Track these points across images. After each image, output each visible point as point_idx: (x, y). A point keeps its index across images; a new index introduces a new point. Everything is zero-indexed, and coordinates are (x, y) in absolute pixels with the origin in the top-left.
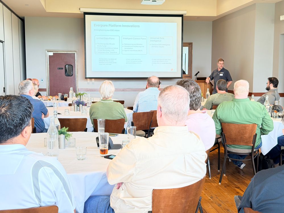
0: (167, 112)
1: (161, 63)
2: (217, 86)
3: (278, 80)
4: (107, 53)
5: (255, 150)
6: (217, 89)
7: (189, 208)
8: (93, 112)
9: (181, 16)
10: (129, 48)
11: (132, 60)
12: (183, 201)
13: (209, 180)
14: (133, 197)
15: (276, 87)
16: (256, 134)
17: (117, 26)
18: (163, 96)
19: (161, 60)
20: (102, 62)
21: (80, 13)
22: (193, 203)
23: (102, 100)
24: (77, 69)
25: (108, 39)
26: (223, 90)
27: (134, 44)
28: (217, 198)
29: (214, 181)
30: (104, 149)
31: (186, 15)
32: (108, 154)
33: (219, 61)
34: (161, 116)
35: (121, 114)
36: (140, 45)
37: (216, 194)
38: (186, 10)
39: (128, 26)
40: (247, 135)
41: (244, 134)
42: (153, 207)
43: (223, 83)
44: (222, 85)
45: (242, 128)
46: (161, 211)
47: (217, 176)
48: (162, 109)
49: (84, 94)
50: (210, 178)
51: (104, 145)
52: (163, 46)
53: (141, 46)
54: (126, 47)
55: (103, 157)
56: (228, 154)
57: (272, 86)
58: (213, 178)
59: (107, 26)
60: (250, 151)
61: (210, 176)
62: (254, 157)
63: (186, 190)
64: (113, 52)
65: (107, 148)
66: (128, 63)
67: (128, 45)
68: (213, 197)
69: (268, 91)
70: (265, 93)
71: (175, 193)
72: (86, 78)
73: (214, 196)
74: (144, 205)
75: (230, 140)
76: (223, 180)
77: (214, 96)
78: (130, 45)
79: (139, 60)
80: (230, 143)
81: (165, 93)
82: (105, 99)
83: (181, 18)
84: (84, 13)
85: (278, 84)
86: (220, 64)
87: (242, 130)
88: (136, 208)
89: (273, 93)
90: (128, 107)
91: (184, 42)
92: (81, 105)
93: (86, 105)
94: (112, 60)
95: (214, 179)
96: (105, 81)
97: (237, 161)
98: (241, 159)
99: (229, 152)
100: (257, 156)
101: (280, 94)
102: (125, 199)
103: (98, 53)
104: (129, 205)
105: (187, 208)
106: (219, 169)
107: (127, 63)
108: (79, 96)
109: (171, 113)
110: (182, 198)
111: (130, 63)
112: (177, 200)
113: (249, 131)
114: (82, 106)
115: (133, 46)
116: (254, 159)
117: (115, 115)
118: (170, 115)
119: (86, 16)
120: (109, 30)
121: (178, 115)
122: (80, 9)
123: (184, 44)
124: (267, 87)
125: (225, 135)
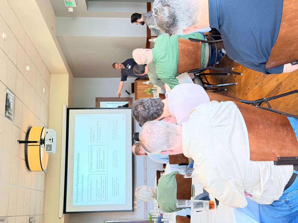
0: (167, 145)
1: (117, 130)
2: (141, 75)
3: (134, 14)
4: (107, 187)
5: (206, 40)
6: (143, 74)
7: (269, 121)
8: (170, 209)
9: (68, 110)
10: (102, 164)
11: (114, 161)
12: (261, 127)
13: (238, 85)
14: (260, 181)
15: (141, 15)
16: (189, 39)
17: (78, 177)
18: (150, 149)
19: (114, 130)
20: (115, 193)
21: (64, 218)
22: (263, 116)
23: (156, 199)
24: (124, 220)
25: (91, 187)
26: (145, 69)
27: (97, 159)
28: (257, 78)
29: (239, 80)
30: (209, 205)
31: (68, 105)
32: (214, 201)
33: (115, 68)
34: (171, 151)
35: (171, 178)
36: (99, 153)
37: (253, 79)
38: (63, 105)
39: (78, 166)
40: (191, 48)
41: (190, 51)
42: (269, 160)
43: (137, 69)
44: (139, 70)
45: (183, 52)
46: (273, 151)
47: (234, 76)
48: (164, 150)
49: (150, 213)
50: (237, 84)
51: (204, 205)
52: (99, 128)
53: (99, 151)
54: (101, 168)
55: (217, 206)
56: (210, 66)
57: (140, 19)
58: (236, 80)
59: (77, 188)
60: (207, 44)
61: (234, 84)
62: (213, 40)
63: (250, 125)
64: (106, 182)
65: (208, 201)
66: (117, 165)
67: (98, 165)
68: (256, 83)
69: (145, 23)
70: (147, 25)
71: (254, 137)
72: (133, 210)
73: (255, 81)
74: (268, 169)
75: (196, 65)
76: (238, 71)
77: (151, 78)
78: (98, 163)
79: (114, 153)
80: (199, 64)
81: (147, 148)
82: (155, 196)
83: (70, 110)
84: (64, 213)
85: (138, 14)
86: (118, 67)
87: (185, 53)
88: (272, 178)
89: (147, 18)
90: (164, 168)
91: (94, 107)
92: (162, 220)
93: (162, 214)
94: (114, 183)
95: (238, 80)
96: (136, 196)
97: (217, 57)
98: (216, 52)
99: (208, 66)
100: (211, 37)
101: (148, 11)
102: (262, 191)
103: (107, 197)
104: (268, 186)
105: (269, 122)
106: (227, 74)
107: (117, 167)
108: (152, 219)
109: (168, 141)
110: (258, 128)
111: (117, 163)
112: (261, 134)
113: (187, 47)
114: (163, 218)
115: (99, 160)
116: (215, 40)
117: (172, 185)
118: (170, 142)
119: (67, 211)
120: (82, 186)
121: (169, 133)
122: (60, 218)
123: (98, 107)
124: (141, 24)
125: (190, 69)
